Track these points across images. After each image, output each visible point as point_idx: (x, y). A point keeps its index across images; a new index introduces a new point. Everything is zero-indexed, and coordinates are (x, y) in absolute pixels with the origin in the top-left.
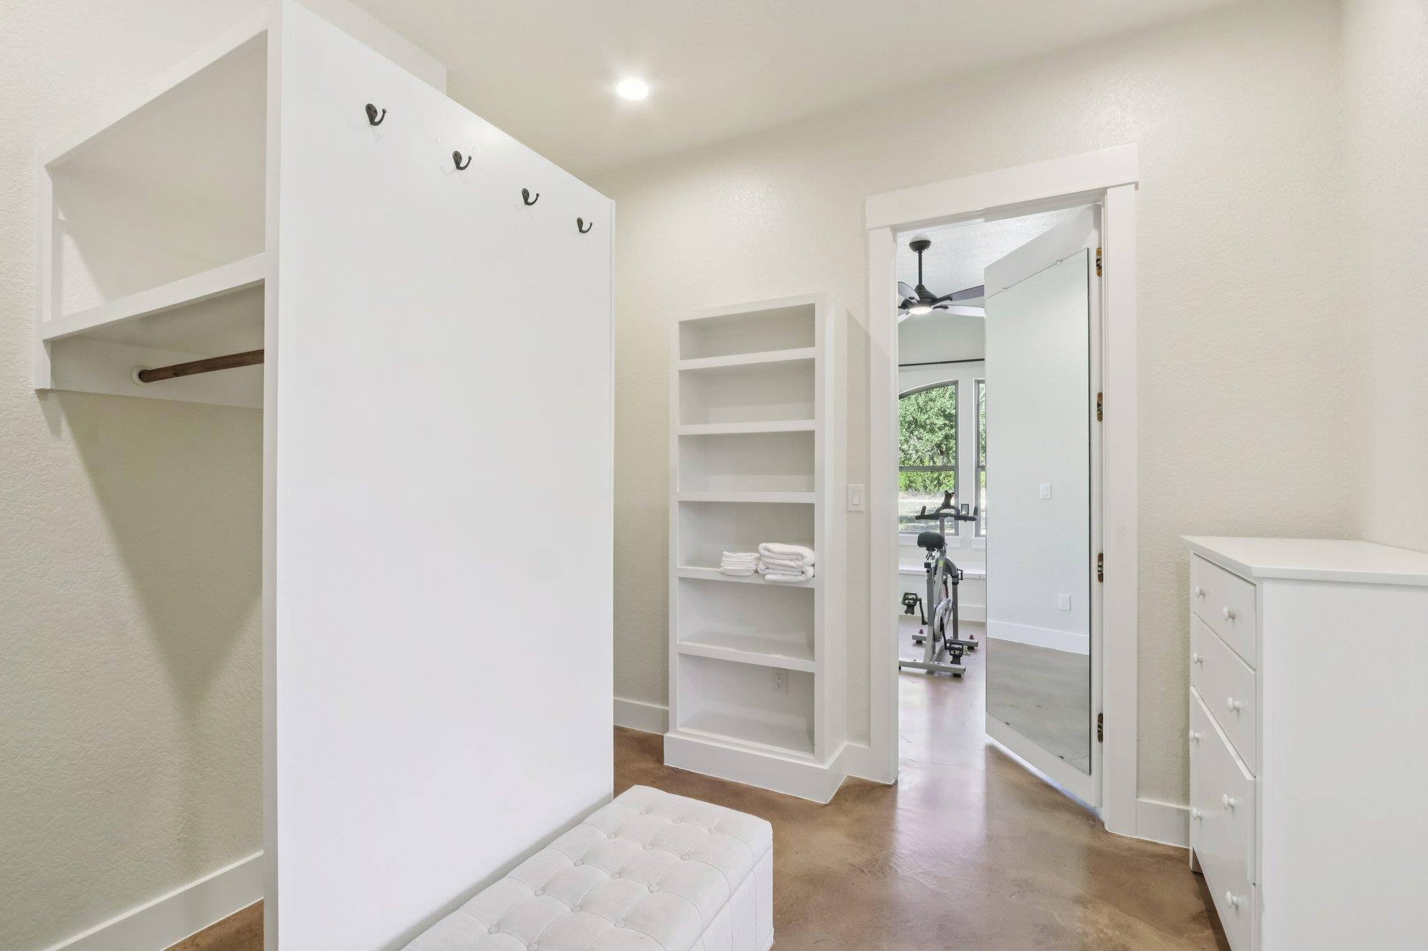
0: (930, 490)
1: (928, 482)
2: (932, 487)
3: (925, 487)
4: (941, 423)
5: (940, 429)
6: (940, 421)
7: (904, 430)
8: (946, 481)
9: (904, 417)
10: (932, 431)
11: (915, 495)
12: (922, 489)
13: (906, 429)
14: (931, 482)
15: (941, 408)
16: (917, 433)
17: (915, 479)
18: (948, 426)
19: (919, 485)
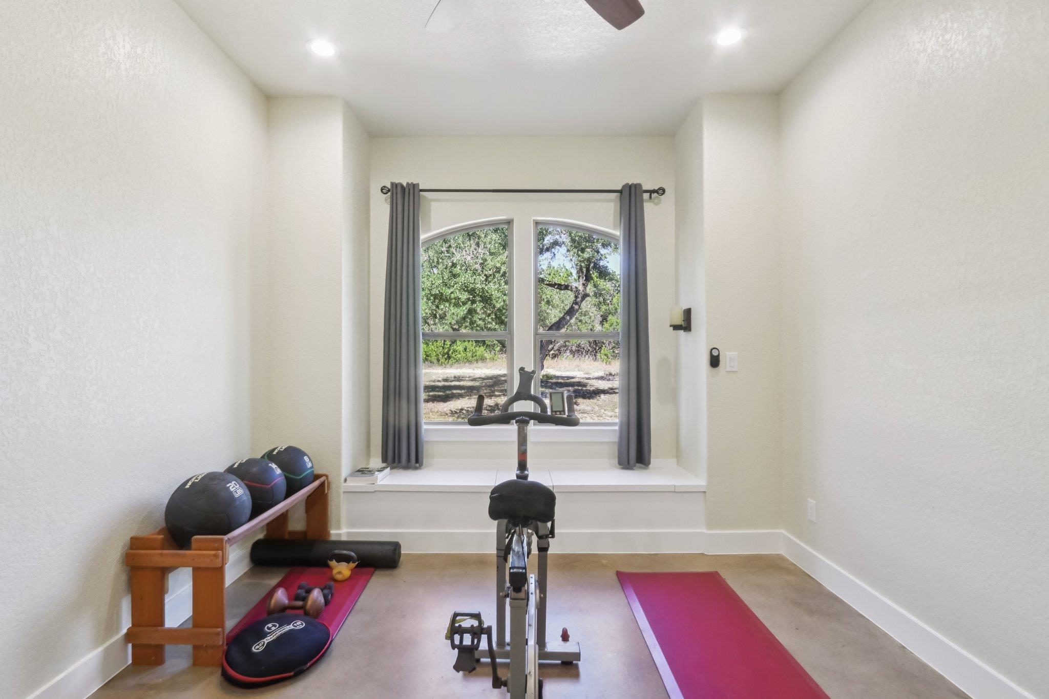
0: (442, 362)
1: (441, 356)
2: (443, 360)
3: (438, 360)
4: (465, 297)
5: (464, 304)
6: (464, 296)
7: (430, 304)
8: (453, 355)
9: (430, 290)
10: (457, 305)
11: (431, 367)
12: (435, 361)
13: (432, 303)
14: (443, 356)
15: (465, 283)
16: (442, 307)
17: (430, 354)
18: (471, 300)
19: (434, 359)
